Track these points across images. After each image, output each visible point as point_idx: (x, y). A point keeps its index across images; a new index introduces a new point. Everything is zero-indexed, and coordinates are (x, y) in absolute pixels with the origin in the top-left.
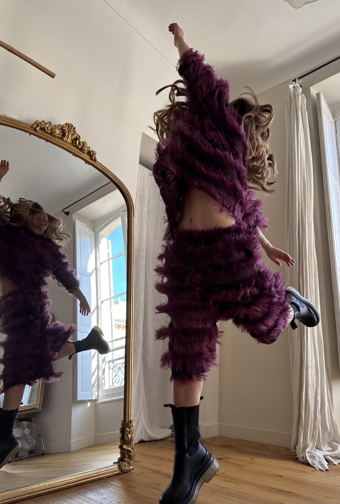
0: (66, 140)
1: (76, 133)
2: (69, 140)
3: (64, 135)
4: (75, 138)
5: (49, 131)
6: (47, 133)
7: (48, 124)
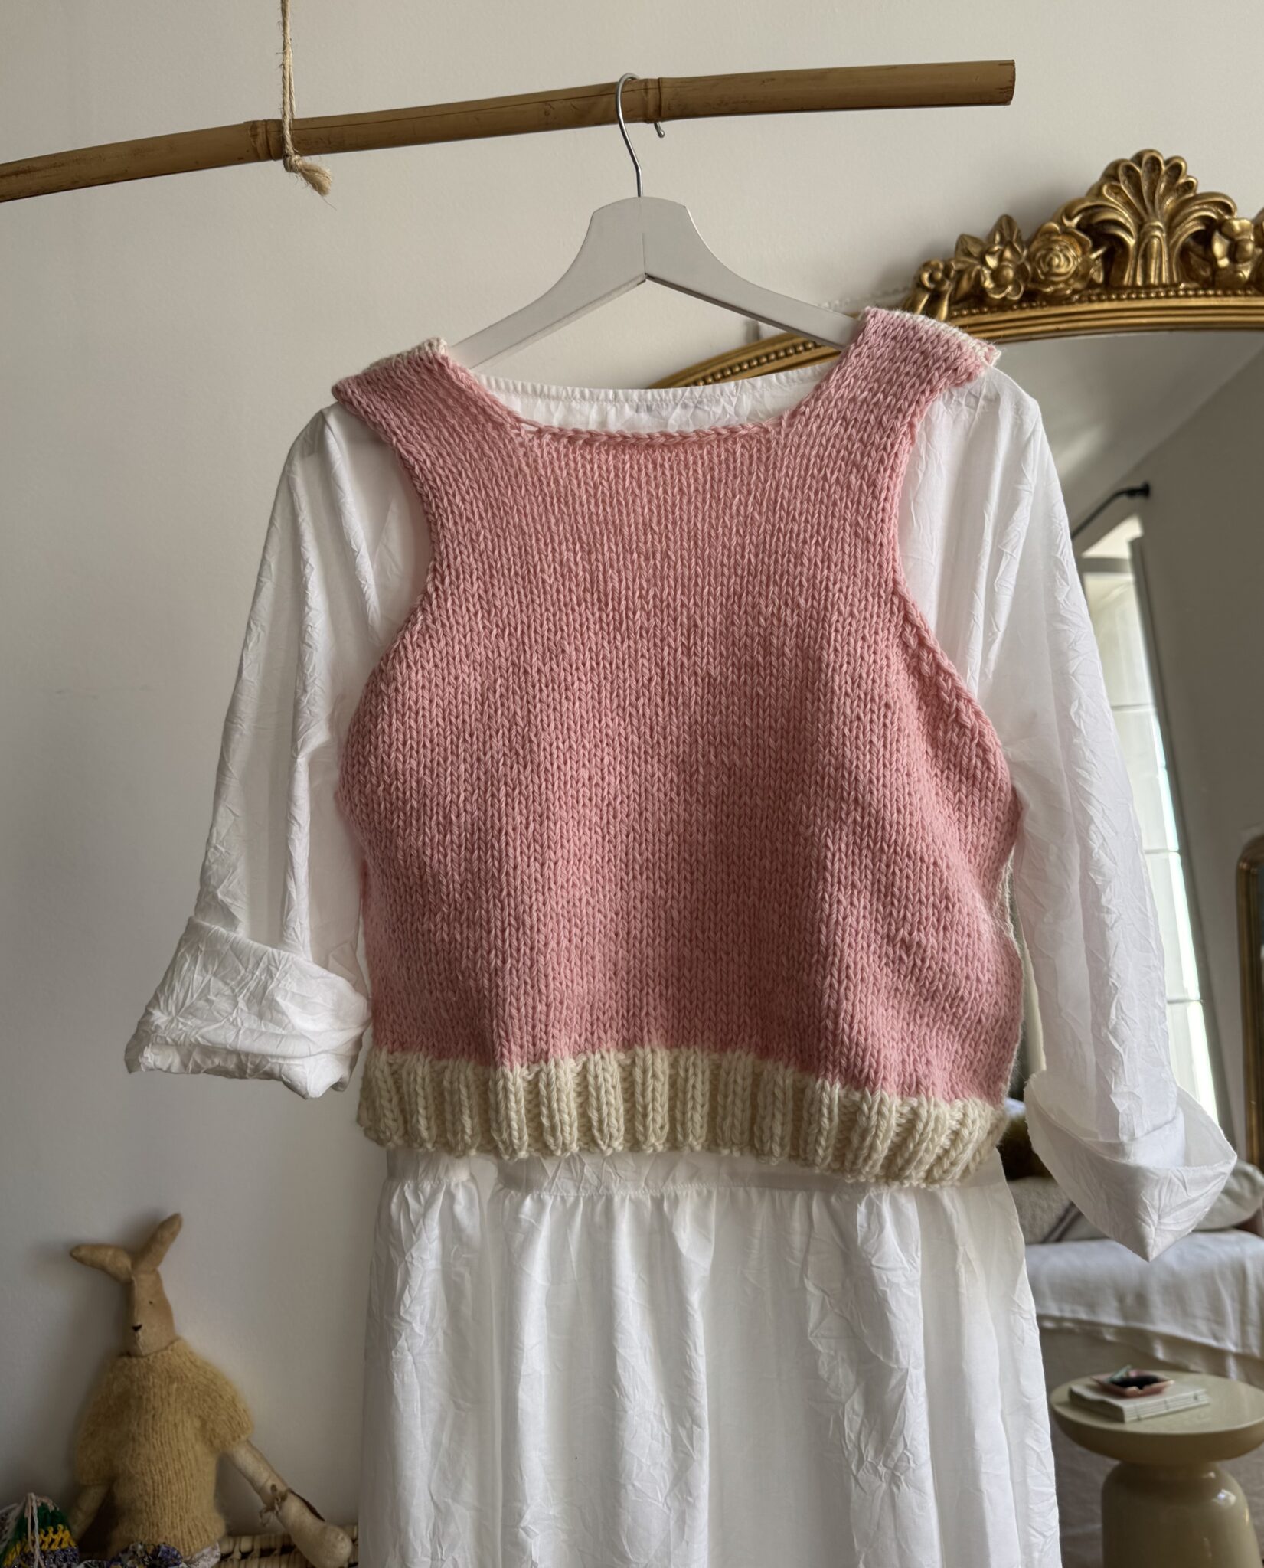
0: (1139, 282)
1: (1196, 198)
2: (1161, 269)
3: (1115, 254)
4: (1196, 236)
5: (1010, 289)
6: (1004, 305)
7: (992, 254)
